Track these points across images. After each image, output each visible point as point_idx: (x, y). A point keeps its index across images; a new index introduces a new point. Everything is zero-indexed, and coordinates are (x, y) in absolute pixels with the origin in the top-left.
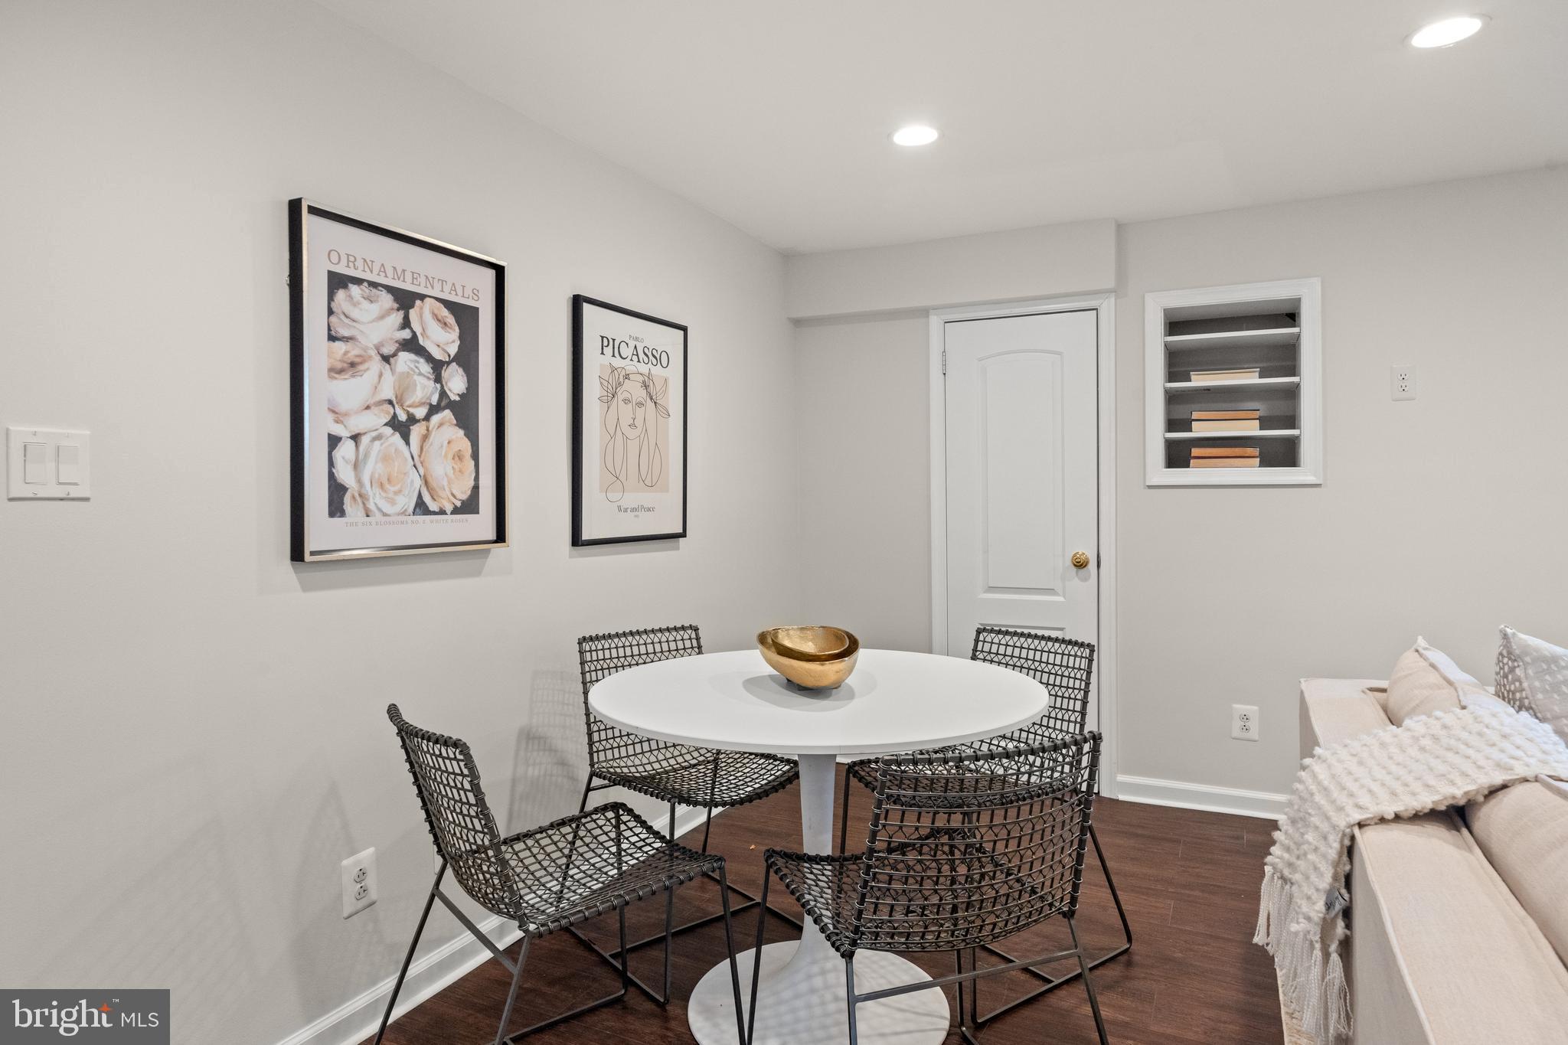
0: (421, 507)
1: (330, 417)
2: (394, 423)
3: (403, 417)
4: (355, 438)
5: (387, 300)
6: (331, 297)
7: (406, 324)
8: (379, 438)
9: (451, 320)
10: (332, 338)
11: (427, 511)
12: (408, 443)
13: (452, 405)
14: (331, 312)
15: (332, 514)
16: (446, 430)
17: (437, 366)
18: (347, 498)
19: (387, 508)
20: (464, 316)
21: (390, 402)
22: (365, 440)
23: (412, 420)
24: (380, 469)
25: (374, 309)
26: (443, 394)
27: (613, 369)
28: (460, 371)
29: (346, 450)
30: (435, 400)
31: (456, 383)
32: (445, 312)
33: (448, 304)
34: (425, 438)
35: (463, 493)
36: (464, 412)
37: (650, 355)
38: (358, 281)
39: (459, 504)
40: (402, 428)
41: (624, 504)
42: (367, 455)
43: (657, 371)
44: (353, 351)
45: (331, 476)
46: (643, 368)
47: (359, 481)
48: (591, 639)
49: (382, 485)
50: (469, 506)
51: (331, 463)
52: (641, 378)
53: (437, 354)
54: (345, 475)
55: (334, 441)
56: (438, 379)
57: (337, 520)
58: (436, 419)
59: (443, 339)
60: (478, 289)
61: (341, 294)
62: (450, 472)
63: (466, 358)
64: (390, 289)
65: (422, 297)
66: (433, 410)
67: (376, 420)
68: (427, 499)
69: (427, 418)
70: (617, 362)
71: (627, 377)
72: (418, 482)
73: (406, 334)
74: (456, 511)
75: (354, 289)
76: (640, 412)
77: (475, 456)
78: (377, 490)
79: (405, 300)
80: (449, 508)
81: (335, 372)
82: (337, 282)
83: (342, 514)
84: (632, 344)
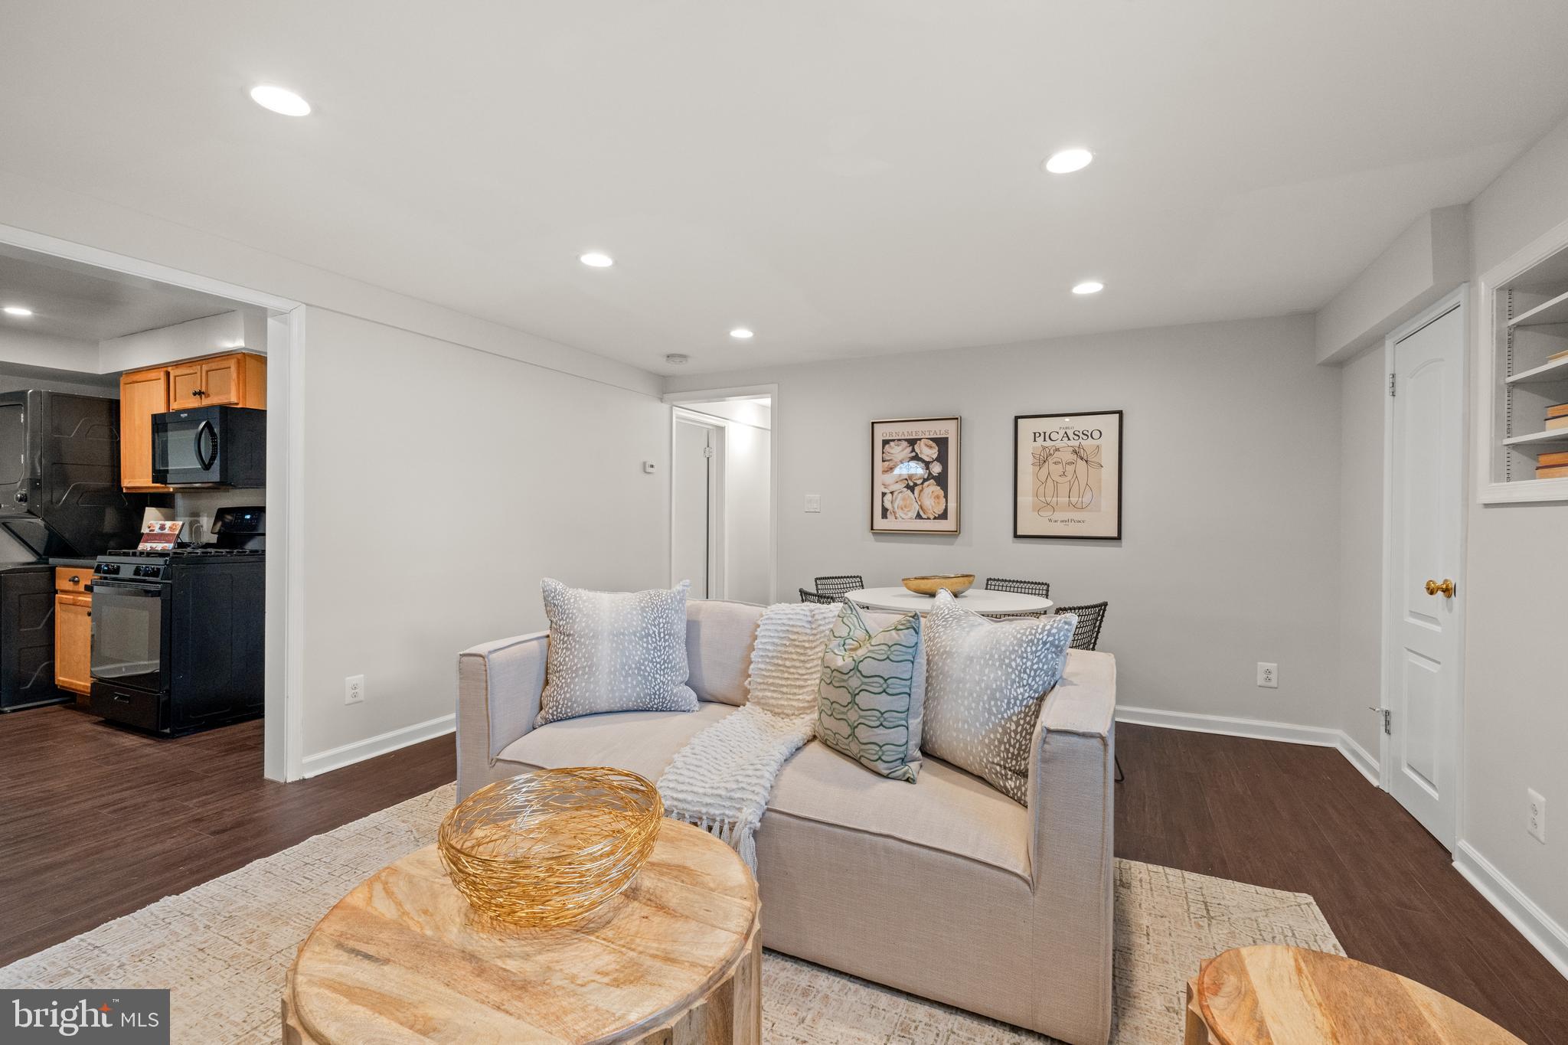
0: (919, 516)
1: (883, 487)
2: (908, 487)
3: (911, 484)
4: (892, 493)
5: (905, 444)
6: (883, 448)
7: (913, 450)
8: (901, 492)
9: (934, 445)
10: (883, 461)
11: (921, 518)
12: (913, 493)
13: (934, 478)
14: (883, 453)
15: (883, 518)
16: (932, 488)
17: (927, 464)
18: (888, 513)
19: (904, 516)
20: (942, 443)
21: (906, 479)
22: (895, 494)
23: (916, 485)
24: (901, 503)
25: (900, 448)
26: (930, 474)
27: (1044, 448)
28: (938, 464)
29: (888, 497)
30: (926, 477)
31: (936, 469)
32: (931, 442)
33: (931, 439)
34: (921, 491)
35: (940, 510)
36: (941, 480)
37: (1081, 435)
38: (894, 440)
39: (937, 516)
40: (911, 488)
41: (1054, 518)
42: (896, 498)
43: (1088, 443)
44: (891, 464)
45: (883, 505)
46: (1072, 443)
47: (893, 507)
48: (994, 580)
49: (902, 509)
50: (944, 516)
51: (883, 502)
52: (1072, 449)
53: (927, 459)
54: (888, 505)
55: (884, 494)
56: (927, 468)
57: (885, 520)
58: (926, 484)
59: (929, 452)
60: (948, 430)
61: (887, 446)
62: (933, 504)
63: (942, 458)
64: (906, 440)
65: (920, 439)
66: (925, 480)
67: (901, 486)
68: (921, 513)
69: (922, 483)
70: (1049, 443)
71: (1057, 450)
72: (918, 507)
73: (913, 454)
74: (935, 518)
75: (892, 443)
76: (1070, 468)
77: (946, 497)
78: (901, 511)
79: (912, 442)
80: (932, 517)
81: (885, 472)
82: (886, 442)
83: (886, 518)
84: (1062, 432)
